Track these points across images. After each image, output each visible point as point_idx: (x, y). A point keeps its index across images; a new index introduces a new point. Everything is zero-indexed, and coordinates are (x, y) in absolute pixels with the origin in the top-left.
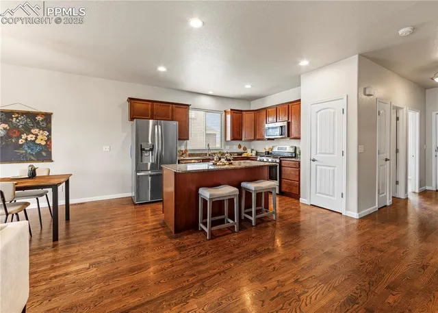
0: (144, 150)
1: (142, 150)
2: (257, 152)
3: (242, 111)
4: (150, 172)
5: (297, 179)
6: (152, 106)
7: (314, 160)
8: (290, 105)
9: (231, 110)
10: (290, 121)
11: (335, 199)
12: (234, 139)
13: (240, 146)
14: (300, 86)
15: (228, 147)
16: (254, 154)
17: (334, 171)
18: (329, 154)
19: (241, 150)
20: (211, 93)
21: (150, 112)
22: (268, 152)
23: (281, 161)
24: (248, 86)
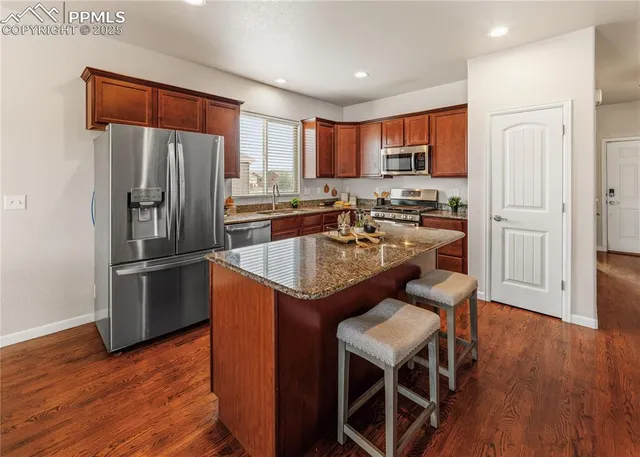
0: (137, 205)
1: (132, 205)
2: (358, 200)
3: (334, 123)
4: (145, 265)
5: (460, 253)
6: (155, 95)
7: (499, 219)
8: (433, 115)
9: (318, 119)
10: (432, 144)
11: (546, 290)
12: (321, 175)
13: (326, 189)
14: (466, 78)
15: (307, 191)
16: (353, 203)
17: (542, 239)
18: (533, 207)
19: (329, 196)
20: (281, 82)
21: (148, 111)
22: (383, 199)
23: (421, 217)
24: (361, 75)
